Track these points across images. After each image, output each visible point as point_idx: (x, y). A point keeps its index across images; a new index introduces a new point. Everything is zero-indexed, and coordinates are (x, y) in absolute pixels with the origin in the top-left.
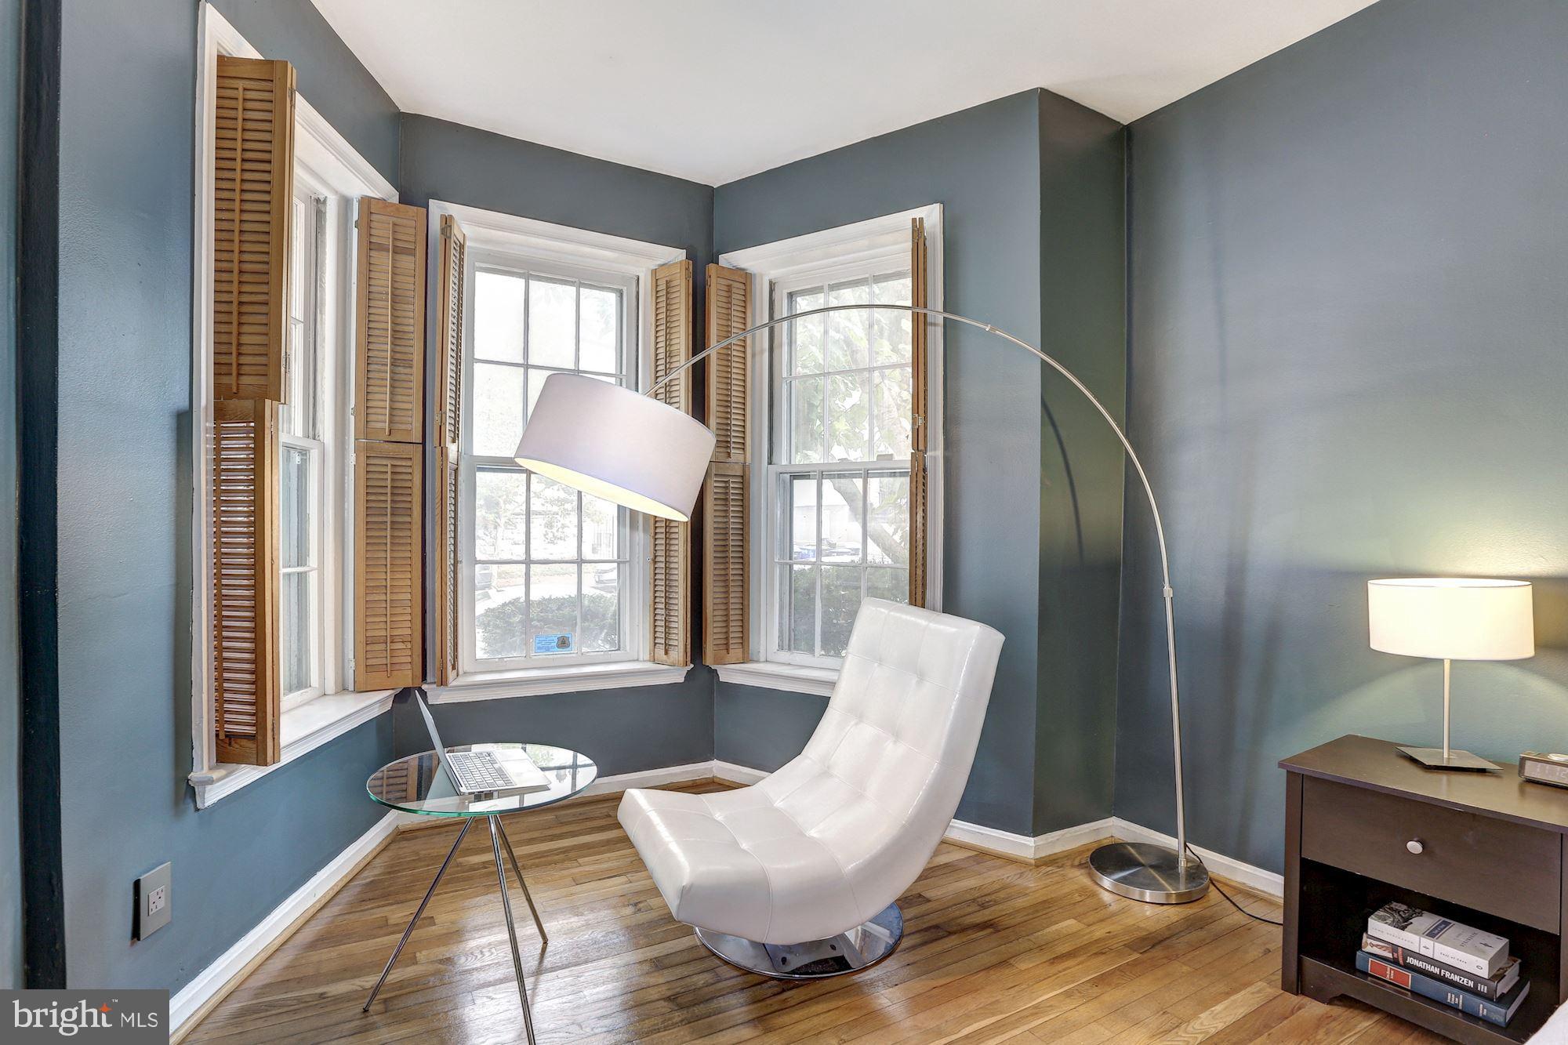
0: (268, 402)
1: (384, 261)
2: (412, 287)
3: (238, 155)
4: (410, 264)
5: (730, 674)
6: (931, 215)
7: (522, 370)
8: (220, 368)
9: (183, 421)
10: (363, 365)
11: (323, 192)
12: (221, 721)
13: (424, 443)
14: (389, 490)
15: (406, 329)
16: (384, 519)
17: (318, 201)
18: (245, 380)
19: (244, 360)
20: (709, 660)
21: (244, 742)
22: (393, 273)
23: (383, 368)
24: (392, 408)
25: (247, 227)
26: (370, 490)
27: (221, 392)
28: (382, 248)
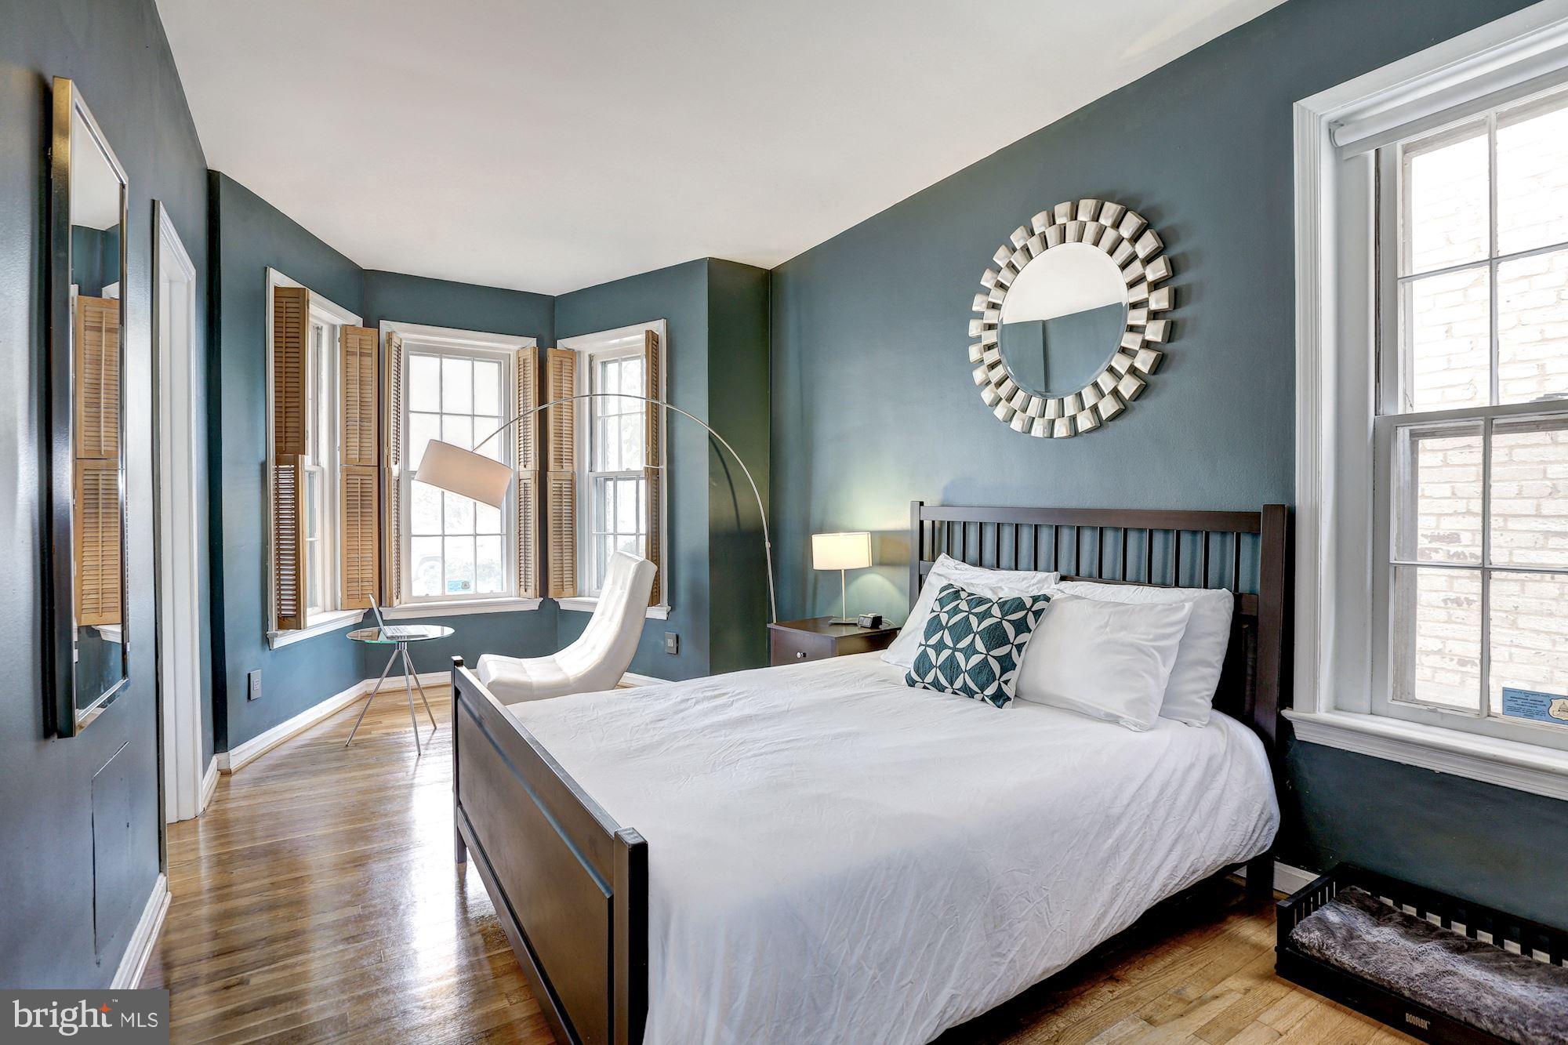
0: (300, 456)
1: (355, 361)
2: (371, 375)
3: (284, 335)
4: (370, 362)
5: (565, 604)
6: (659, 327)
7: (439, 416)
8: (278, 439)
9: (264, 466)
10: (344, 422)
11: (320, 324)
12: (280, 610)
13: (379, 466)
14: (359, 494)
15: (367, 400)
16: (356, 510)
17: (318, 328)
18: (289, 444)
19: (288, 435)
20: (551, 595)
21: (290, 619)
22: (360, 368)
23: (355, 423)
24: (360, 446)
25: (288, 370)
26: (349, 495)
27: (278, 450)
28: (354, 354)
